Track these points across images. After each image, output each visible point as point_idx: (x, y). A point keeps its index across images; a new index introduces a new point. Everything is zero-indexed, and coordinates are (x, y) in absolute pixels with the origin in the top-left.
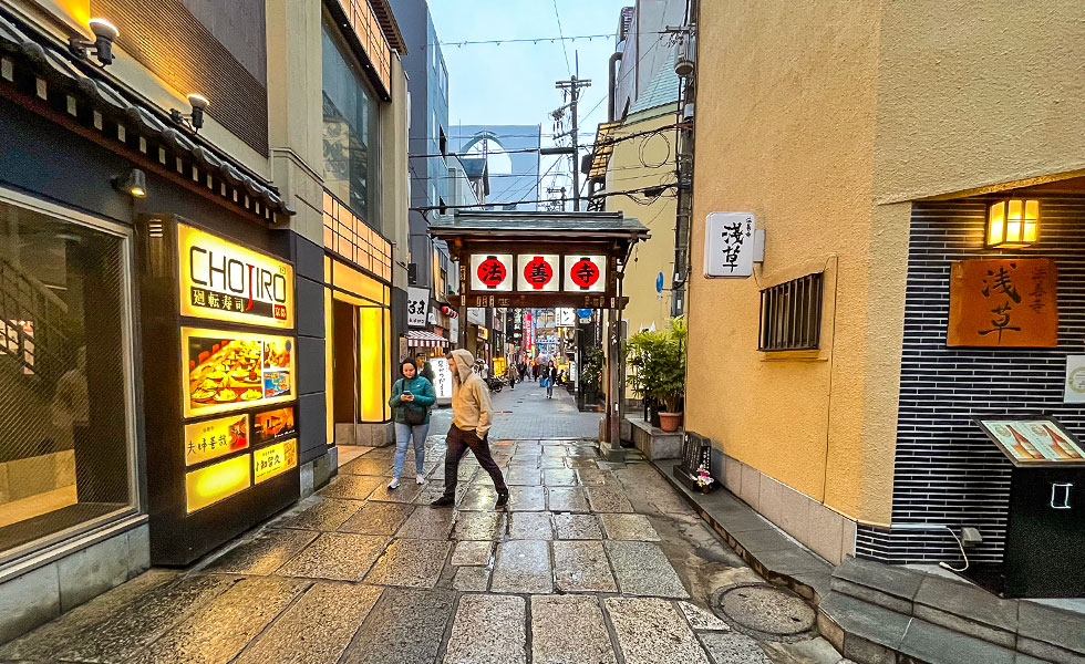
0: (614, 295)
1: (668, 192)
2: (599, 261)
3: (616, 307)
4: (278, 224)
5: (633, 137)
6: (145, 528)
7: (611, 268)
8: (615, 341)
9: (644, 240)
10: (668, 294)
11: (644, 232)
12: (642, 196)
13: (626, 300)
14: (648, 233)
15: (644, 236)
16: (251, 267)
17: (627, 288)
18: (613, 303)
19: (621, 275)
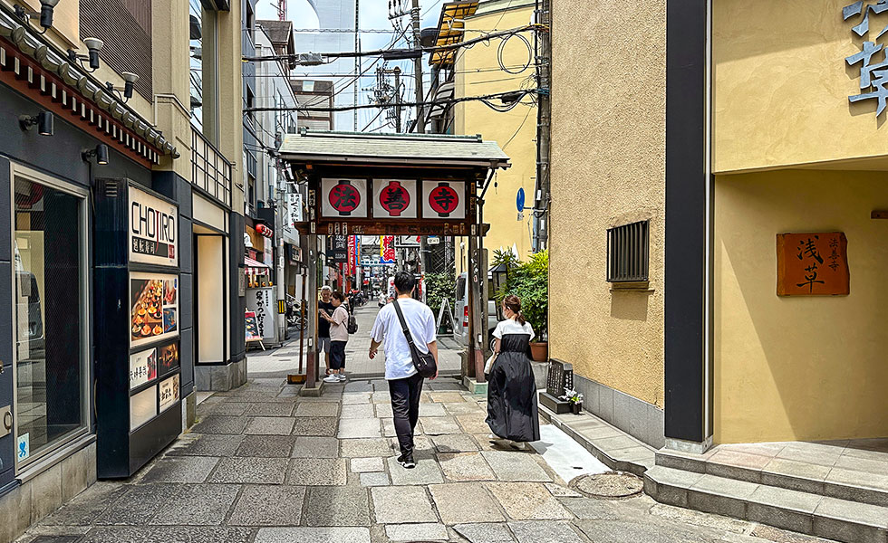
0: (475, 223)
1: (527, 98)
2: (458, 188)
3: (478, 234)
4: (161, 166)
5: (487, 39)
6: (94, 444)
7: (470, 194)
8: (477, 270)
9: (505, 168)
10: (528, 214)
11: (504, 161)
12: (499, 102)
13: (488, 227)
14: (508, 162)
15: (504, 165)
16: (158, 212)
17: (488, 214)
18: (473, 231)
19: (481, 202)
